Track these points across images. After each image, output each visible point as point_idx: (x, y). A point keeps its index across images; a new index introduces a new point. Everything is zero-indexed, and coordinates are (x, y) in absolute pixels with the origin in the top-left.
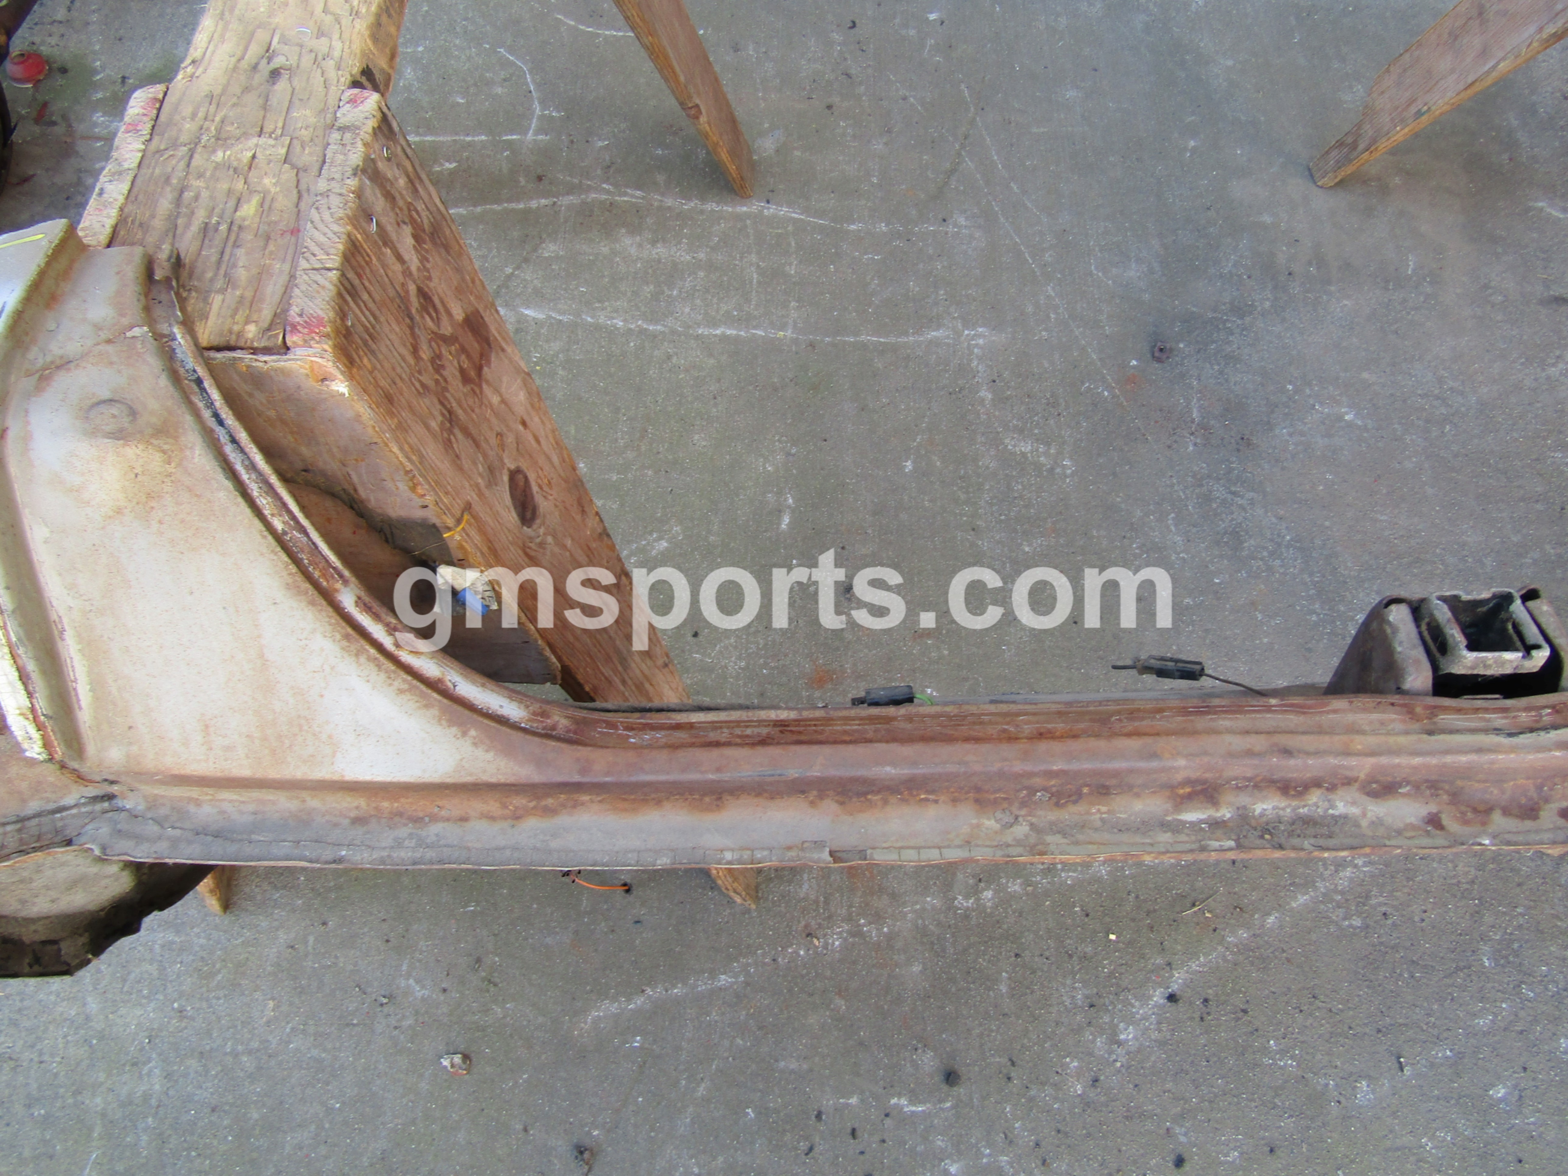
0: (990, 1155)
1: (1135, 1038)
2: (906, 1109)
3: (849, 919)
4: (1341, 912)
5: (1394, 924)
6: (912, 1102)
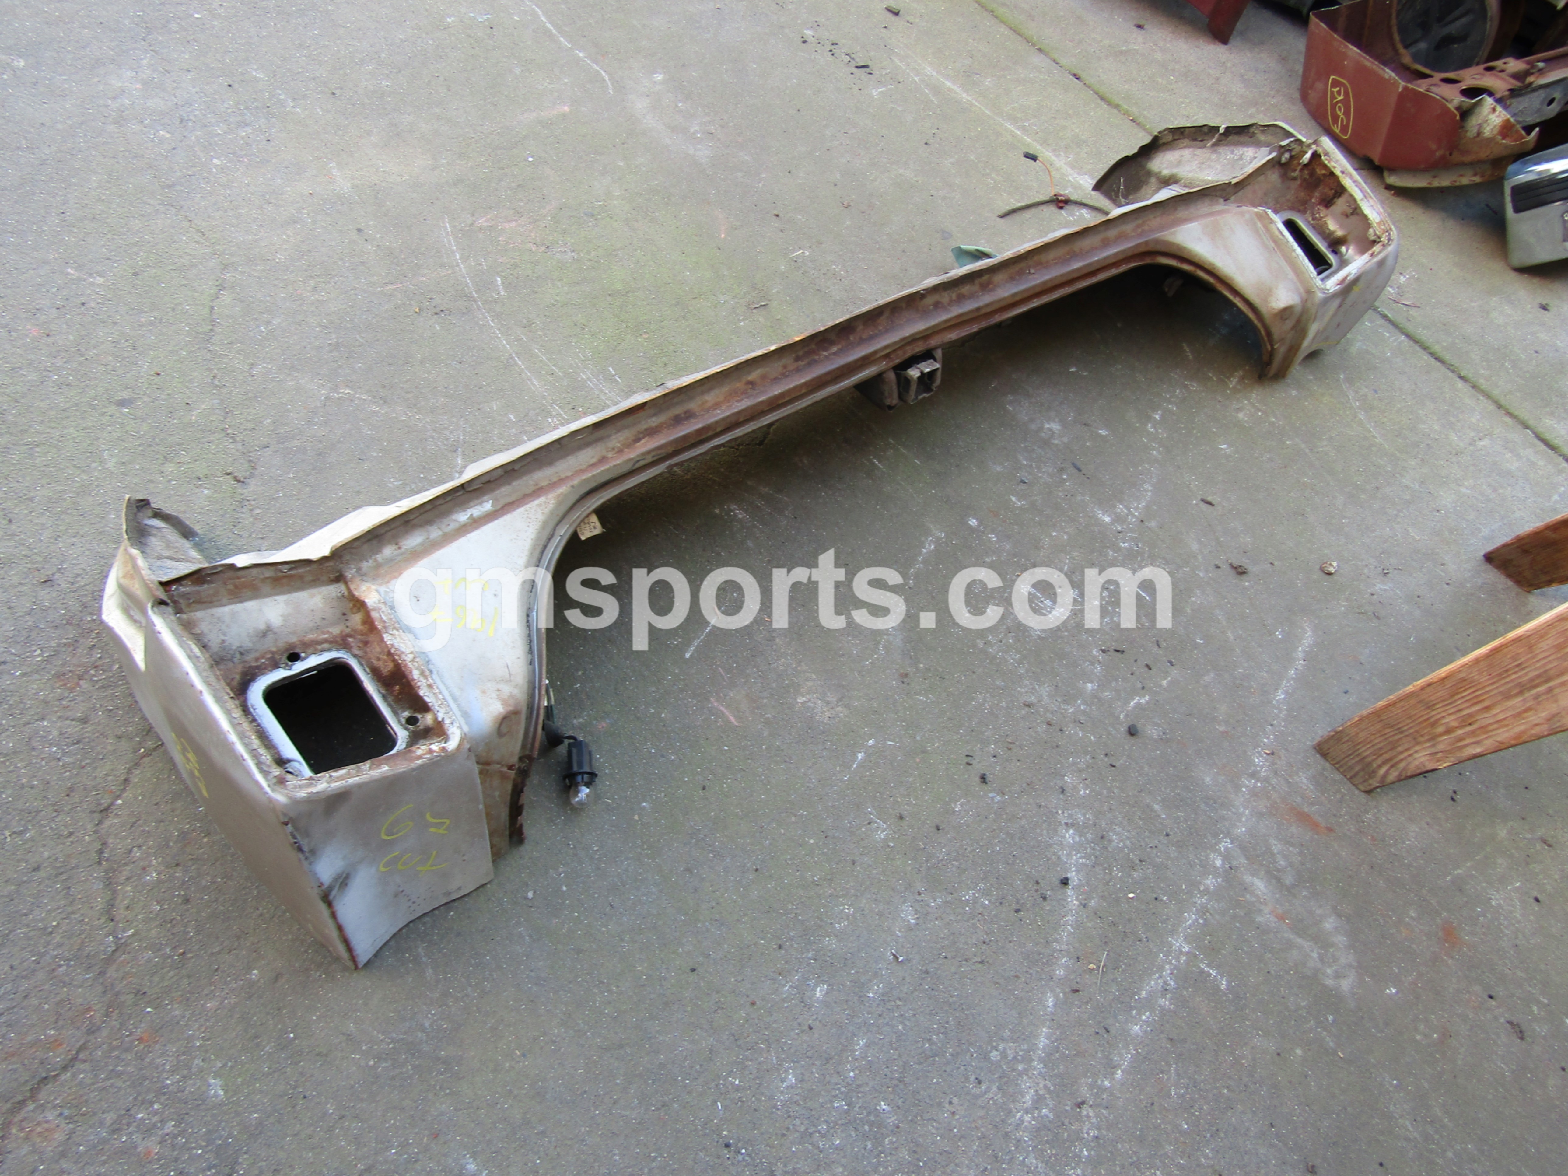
0: (1080, 706)
1: (1064, 837)
2: (1138, 698)
3: (1266, 780)
4: (1010, 1054)
5: (967, 1079)
6: (1138, 704)
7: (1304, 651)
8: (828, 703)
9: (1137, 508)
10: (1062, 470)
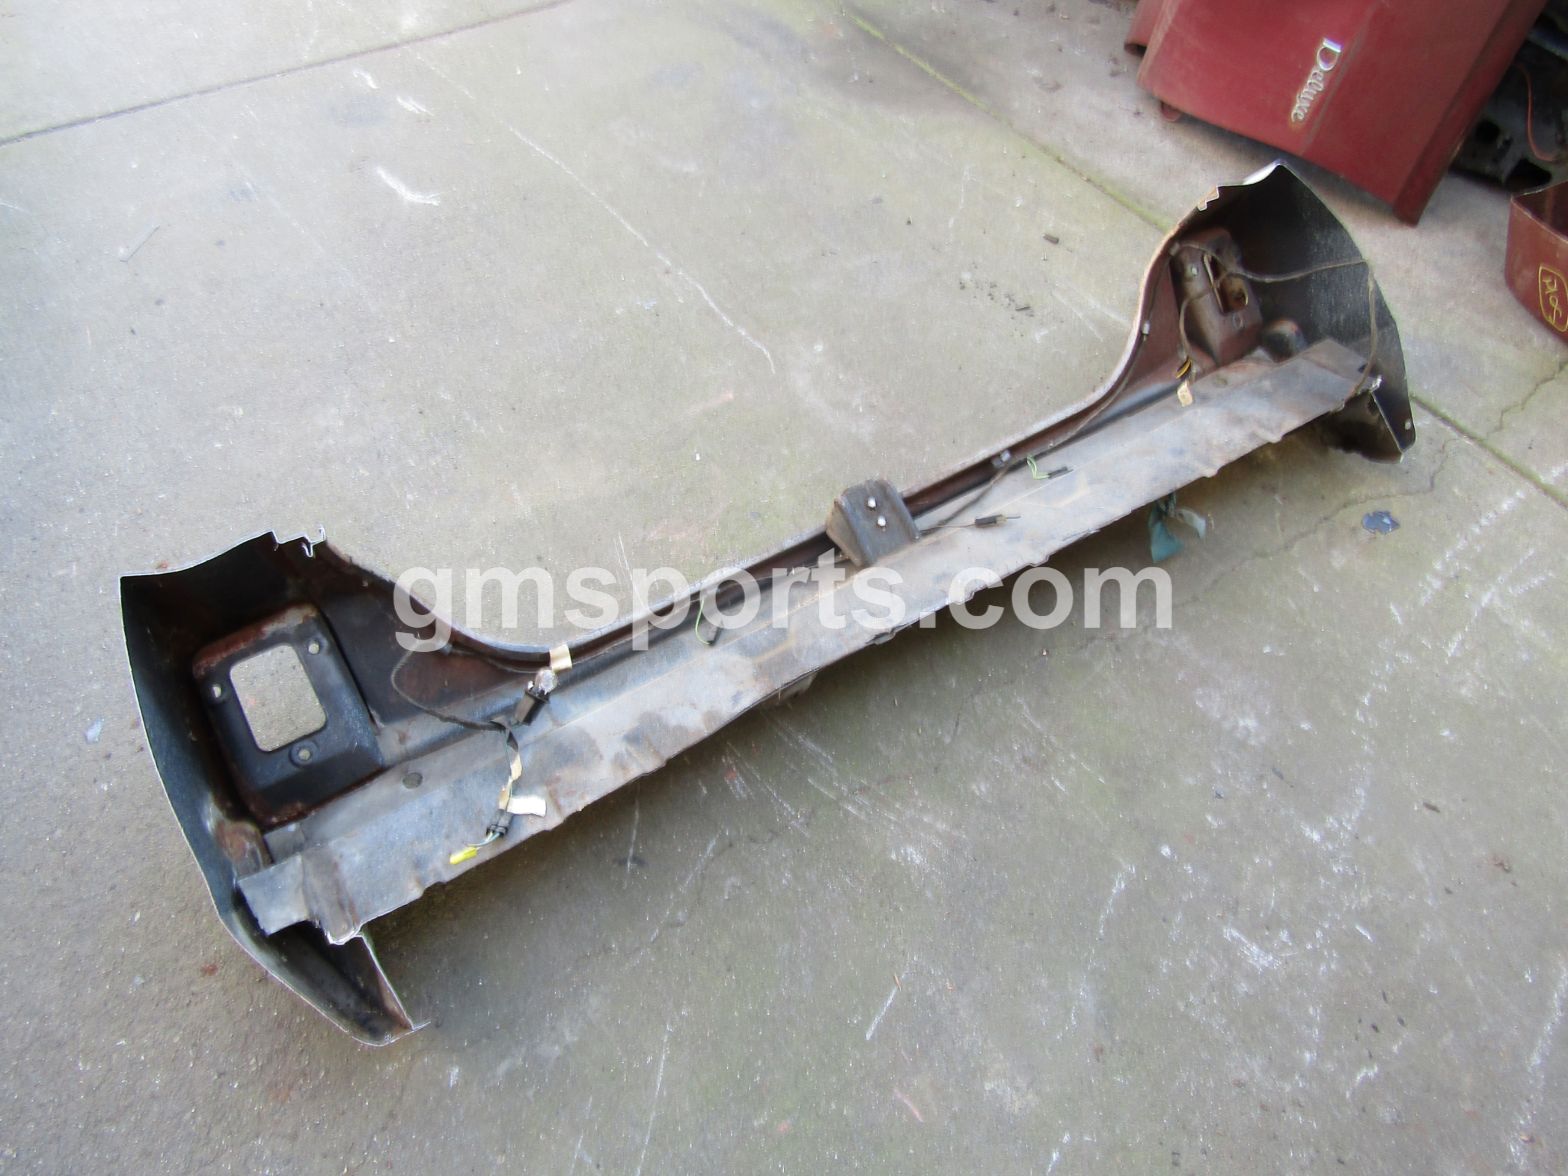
0: (1297, 1084)
2: (1365, 1070)
7: (1561, 998)
8: (1017, 1089)
9: (1349, 821)
10: (1261, 778)
